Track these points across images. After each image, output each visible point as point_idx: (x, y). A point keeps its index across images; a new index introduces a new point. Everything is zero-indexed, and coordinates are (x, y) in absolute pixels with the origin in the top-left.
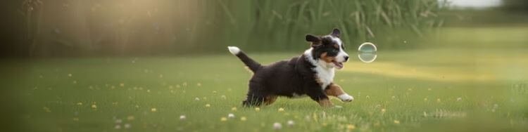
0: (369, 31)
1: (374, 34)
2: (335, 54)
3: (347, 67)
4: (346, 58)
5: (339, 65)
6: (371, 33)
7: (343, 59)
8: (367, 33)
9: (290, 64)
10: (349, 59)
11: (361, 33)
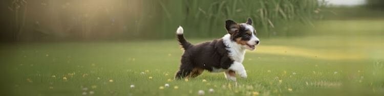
0: (270, 22)
1: (274, 24)
2: (249, 39)
3: (258, 49)
4: (257, 42)
5: (252, 47)
6: (272, 25)
7: (255, 43)
8: (269, 24)
9: (211, 45)
10: (259, 43)
11: (264, 24)
